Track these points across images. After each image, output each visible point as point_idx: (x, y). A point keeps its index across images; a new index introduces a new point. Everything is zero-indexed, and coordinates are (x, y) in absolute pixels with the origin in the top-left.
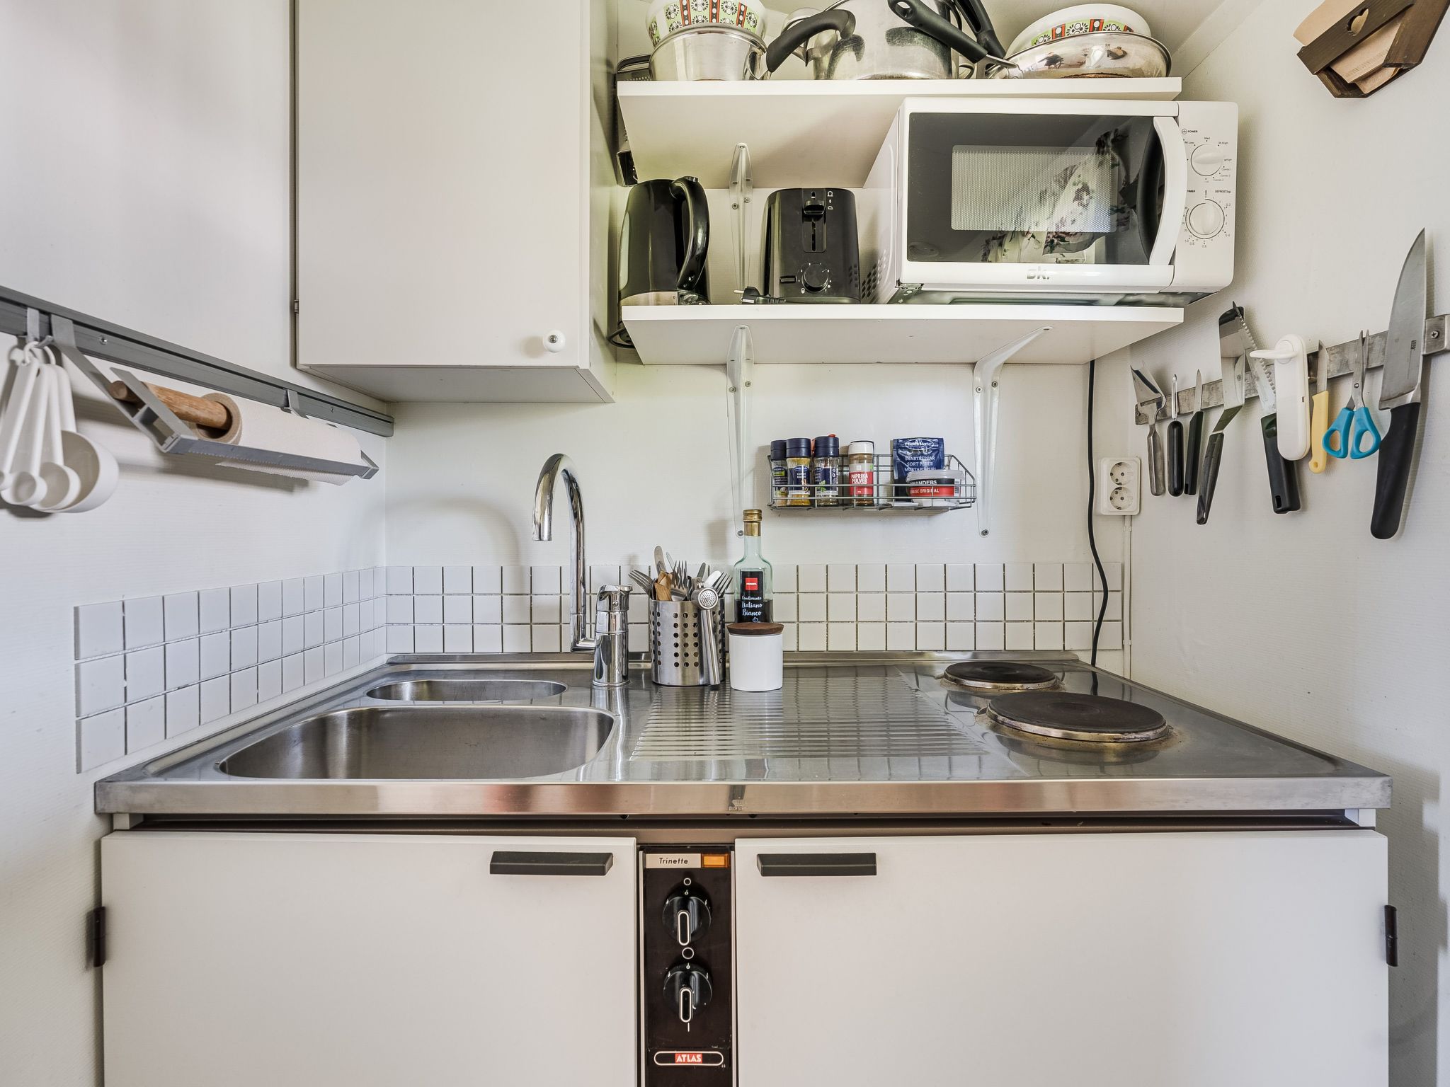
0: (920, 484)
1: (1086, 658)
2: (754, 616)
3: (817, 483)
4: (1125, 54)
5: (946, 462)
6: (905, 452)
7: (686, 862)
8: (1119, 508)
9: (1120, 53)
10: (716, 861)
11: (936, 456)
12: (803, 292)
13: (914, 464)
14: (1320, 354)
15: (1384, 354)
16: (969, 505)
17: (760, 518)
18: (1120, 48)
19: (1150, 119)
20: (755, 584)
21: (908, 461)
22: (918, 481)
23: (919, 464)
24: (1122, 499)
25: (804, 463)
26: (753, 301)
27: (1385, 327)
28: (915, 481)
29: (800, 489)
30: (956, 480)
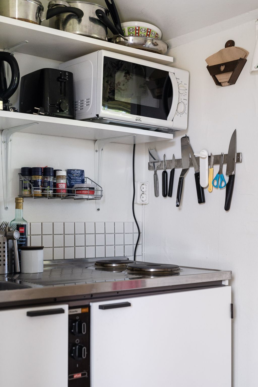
0: (82, 189)
1: (131, 259)
2: (23, 244)
3: (46, 187)
4: (157, 45)
5: (85, 180)
6: (71, 175)
7: (77, 311)
8: (143, 201)
9: (156, 44)
10: (86, 310)
11: (82, 178)
12: (58, 111)
13: (74, 180)
14: (211, 157)
15: (227, 160)
16: (100, 198)
17: (23, 201)
18: (156, 42)
19: (168, 72)
20: (23, 230)
21: (72, 179)
22: (81, 188)
23: (76, 180)
24: (143, 197)
25: (40, 178)
26: (44, 114)
27: (227, 153)
28: (80, 188)
29: (39, 189)
30: (95, 188)
